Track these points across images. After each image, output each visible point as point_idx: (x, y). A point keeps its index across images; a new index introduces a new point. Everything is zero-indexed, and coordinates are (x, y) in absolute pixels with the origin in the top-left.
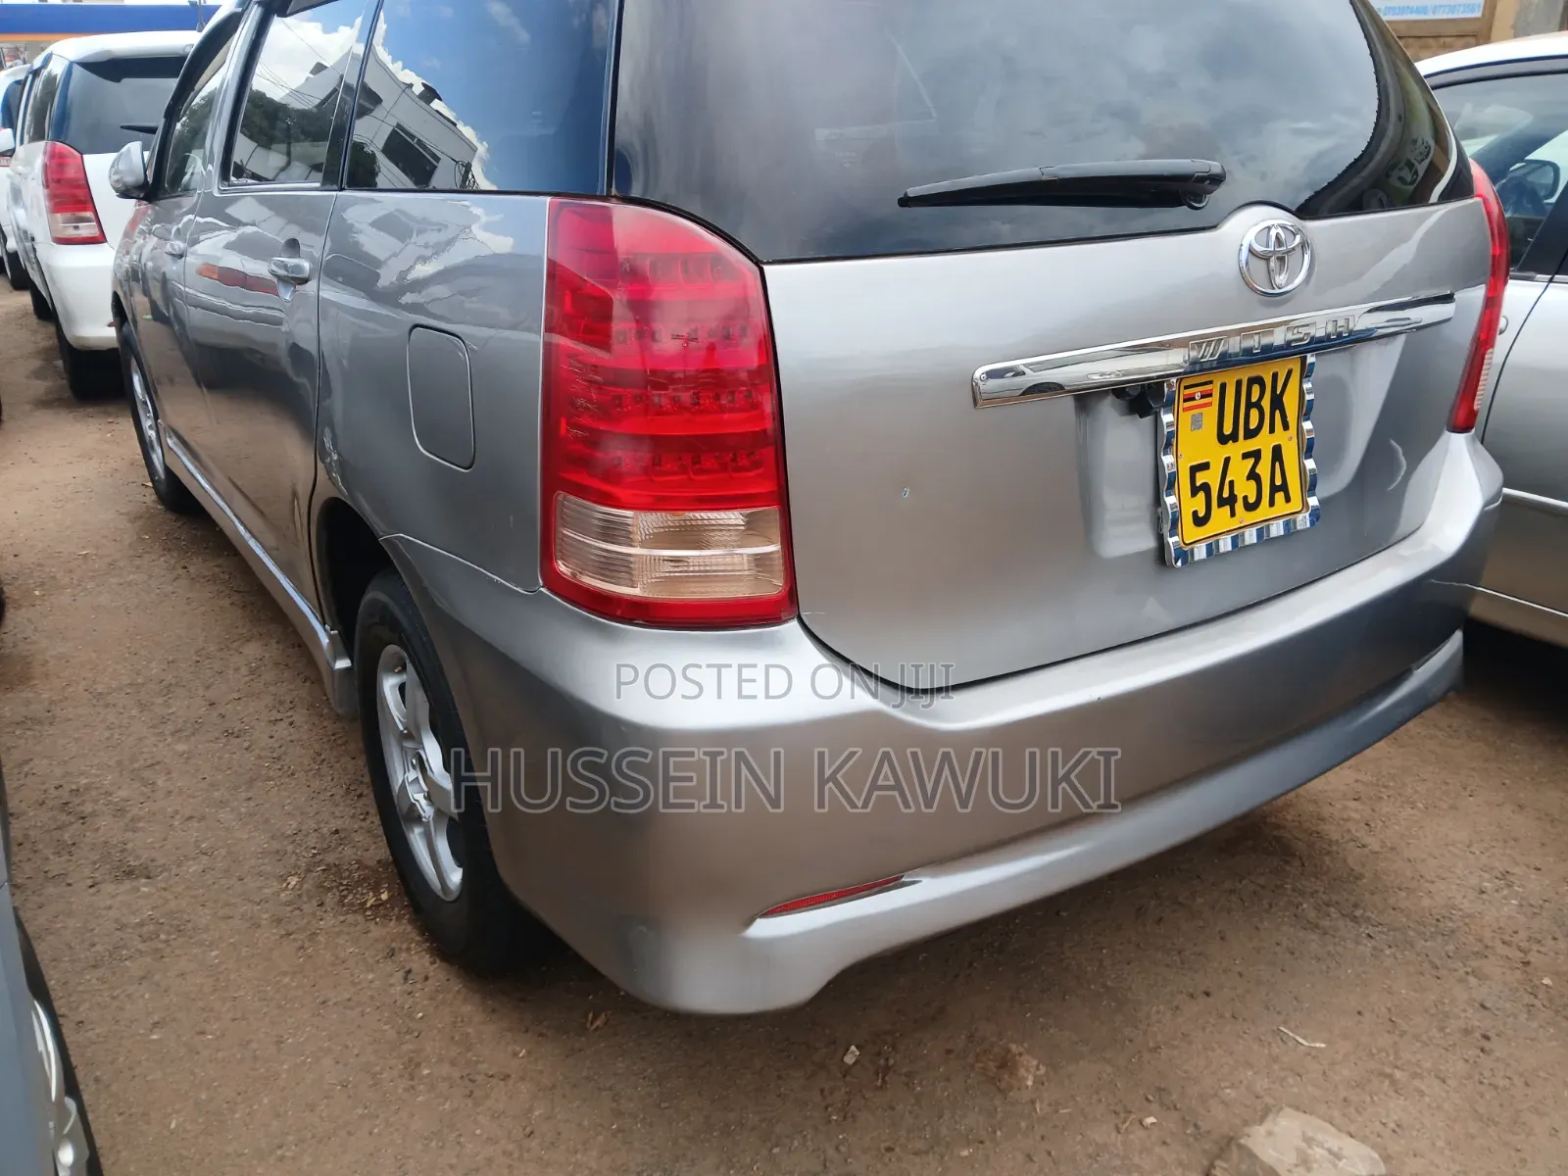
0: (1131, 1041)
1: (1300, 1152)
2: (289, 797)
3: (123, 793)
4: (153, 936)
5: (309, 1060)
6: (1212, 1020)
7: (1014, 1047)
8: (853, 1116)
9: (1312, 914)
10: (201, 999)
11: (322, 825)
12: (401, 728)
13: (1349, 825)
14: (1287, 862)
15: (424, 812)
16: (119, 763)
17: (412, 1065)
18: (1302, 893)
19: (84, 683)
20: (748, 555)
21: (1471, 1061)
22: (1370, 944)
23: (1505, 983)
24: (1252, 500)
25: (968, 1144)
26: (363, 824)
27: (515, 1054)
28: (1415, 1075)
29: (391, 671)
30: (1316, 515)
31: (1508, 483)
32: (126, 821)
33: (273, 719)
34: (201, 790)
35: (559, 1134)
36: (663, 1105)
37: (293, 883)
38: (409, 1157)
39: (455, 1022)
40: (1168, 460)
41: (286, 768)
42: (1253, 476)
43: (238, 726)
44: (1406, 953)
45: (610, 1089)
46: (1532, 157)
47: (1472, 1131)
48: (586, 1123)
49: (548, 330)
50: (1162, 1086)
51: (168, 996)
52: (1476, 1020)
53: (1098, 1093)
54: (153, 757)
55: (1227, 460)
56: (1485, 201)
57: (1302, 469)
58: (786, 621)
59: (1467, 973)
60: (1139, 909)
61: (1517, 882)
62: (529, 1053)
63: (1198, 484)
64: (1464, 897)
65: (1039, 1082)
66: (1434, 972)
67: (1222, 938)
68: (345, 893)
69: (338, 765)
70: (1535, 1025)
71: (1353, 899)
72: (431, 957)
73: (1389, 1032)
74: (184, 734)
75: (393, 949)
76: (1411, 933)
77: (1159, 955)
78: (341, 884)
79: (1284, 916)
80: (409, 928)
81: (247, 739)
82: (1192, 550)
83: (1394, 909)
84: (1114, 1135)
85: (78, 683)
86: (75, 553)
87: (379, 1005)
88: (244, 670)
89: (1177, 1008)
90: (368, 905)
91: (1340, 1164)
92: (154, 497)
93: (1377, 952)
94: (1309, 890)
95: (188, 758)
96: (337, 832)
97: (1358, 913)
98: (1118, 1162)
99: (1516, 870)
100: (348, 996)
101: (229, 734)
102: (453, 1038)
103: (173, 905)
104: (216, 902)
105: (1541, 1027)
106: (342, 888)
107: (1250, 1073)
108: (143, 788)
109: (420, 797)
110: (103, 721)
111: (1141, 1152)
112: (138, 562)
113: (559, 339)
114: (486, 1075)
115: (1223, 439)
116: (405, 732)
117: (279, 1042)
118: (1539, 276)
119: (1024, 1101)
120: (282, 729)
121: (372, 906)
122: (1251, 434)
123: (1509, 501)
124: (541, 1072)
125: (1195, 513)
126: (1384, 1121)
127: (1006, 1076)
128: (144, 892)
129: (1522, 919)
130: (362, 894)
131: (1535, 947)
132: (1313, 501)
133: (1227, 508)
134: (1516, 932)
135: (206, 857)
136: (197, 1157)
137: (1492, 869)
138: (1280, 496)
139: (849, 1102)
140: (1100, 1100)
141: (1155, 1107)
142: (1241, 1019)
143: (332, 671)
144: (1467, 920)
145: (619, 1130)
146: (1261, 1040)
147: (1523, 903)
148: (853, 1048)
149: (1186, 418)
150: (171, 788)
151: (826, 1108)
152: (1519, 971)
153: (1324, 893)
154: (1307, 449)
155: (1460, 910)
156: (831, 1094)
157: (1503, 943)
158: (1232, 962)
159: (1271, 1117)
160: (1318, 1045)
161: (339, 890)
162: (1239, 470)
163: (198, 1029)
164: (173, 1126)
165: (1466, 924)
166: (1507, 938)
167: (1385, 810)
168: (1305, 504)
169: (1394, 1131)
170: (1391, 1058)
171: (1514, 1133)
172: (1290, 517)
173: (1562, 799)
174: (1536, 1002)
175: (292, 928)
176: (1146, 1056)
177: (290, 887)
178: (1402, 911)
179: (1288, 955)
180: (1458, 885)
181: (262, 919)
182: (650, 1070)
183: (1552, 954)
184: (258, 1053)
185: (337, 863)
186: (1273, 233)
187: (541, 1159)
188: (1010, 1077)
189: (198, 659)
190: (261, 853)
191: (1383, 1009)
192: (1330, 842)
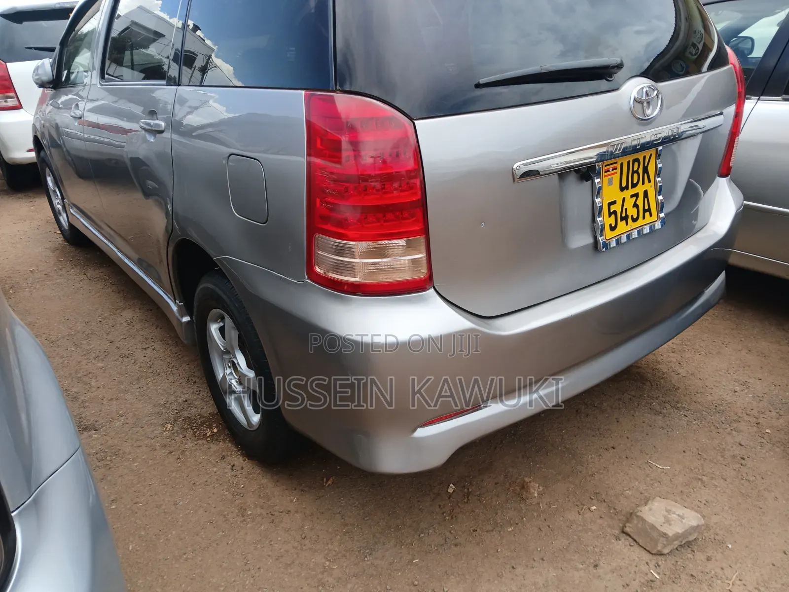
0: (580, 472)
1: (665, 517)
2: (159, 386)
3: (75, 390)
4: (104, 458)
5: (192, 512)
6: (617, 460)
7: (527, 479)
8: (456, 517)
9: (658, 408)
10: (133, 487)
11: (178, 398)
12: (223, 349)
13: (671, 364)
14: (644, 384)
15: (236, 388)
16: (71, 374)
17: (242, 510)
18: (652, 398)
19: (44, 336)
20: (408, 260)
21: (737, 470)
22: (686, 419)
23: (749, 433)
24: (635, 217)
25: (511, 525)
26: (199, 396)
27: (292, 501)
28: (712, 478)
29: (216, 321)
30: (663, 222)
31: (745, 199)
32: (79, 403)
33: (144, 347)
34: (114, 385)
35: (318, 536)
36: (366, 519)
37: (169, 427)
38: (249, 553)
39: (260, 488)
40: (598, 200)
41: (155, 371)
42: (636, 205)
43: (127, 353)
44: (703, 422)
45: (339, 513)
46: (741, 35)
47: (740, 501)
48: (330, 530)
49: (309, 155)
50: (598, 492)
51: (116, 486)
52: (737, 451)
53: (568, 497)
54: (86, 371)
55: (624, 199)
56: (734, 66)
57: (657, 200)
58: (428, 289)
59: (732, 430)
60: (577, 411)
61: (751, 386)
62: (297, 499)
63: (611, 211)
64: (727, 395)
65: (540, 494)
66: (717, 430)
67: (618, 422)
68: (195, 430)
69: (181, 368)
70: (764, 451)
71: (676, 399)
72: (243, 458)
73: (698, 459)
74: (101, 357)
75: (224, 456)
76: (704, 413)
77: (589, 432)
78: (193, 426)
79: (645, 409)
80: (230, 445)
81: (133, 358)
82: (610, 242)
83: (695, 402)
84: (578, 515)
85: (41, 336)
86: (26, 270)
87: (221, 482)
88: (125, 324)
89: (600, 455)
90: (208, 436)
91: (684, 521)
92: (62, 239)
93: (689, 423)
94: (655, 396)
95: (105, 370)
96: (186, 401)
97: (679, 405)
98: (580, 528)
99: (751, 381)
100: (205, 480)
101: (122, 356)
102: (260, 495)
103: (110, 442)
104: (132, 439)
105: (767, 452)
106: (193, 428)
107: (637, 483)
108: (84, 386)
109: (234, 381)
110: (58, 354)
111: (591, 523)
112: (60, 273)
113: (314, 160)
114: (279, 512)
115: (622, 189)
116: (225, 350)
117: (176, 504)
118: (753, 97)
119: (534, 504)
120: (149, 352)
121: (210, 436)
122: (634, 186)
123: (746, 207)
124: (305, 508)
125: (610, 225)
126: (700, 500)
127: (525, 493)
128: (95, 437)
129: (754, 403)
130: (204, 430)
131: (762, 416)
132: (662, 215)
133: (624, 221)
134: (752, 410)
135: (123, 418)
136: (145, 562)
137: (739, 381)
138: (647, 214)
139: (453, 510)
140: (570, 500)
141: (595, 501)
142: (630, 459)
143: (181, 323)
144: (729, 405)
145: (347, 532)
146: (640, 467)
147: (755, 395)
148: (451, 485)
149: (606, 180)
150: (99, 385)
151: (443, 514)
152: (755, 427)
153: (663, 397)
154: (659, 191)
155: (726, 401)
156: (444, 507)
157: (747, 415)
158: (623, 432)
159: (650, 502)
160: (667, 468)
161: (192, 429)
162: (629, 203)
163: (134, 501)
164: (130, 548)
165: (729, 407)
166: (749, 413)
167: (687, 356)
168: (658, 217)
169: (705, 504)
170: (701, 471)
171: (758, 501)
172: (652, 224)
173: (769, 346)
174: (764, 441)
175: (172, 449)
176: (589, 479)
177: (167, 429)
178: (699, 403)
179: (648, 428)
180: (724, 389)
181: (156, 446)
182: (357, 503)
183: (769, 418)
184: (166, 510)
185: (189, 416)
186: (645, 90)
187: (312, 549)
188: (526, 493)
189: (100, 320)
190: (150, 414)
191: (695, 449)
192: (663, 373)
